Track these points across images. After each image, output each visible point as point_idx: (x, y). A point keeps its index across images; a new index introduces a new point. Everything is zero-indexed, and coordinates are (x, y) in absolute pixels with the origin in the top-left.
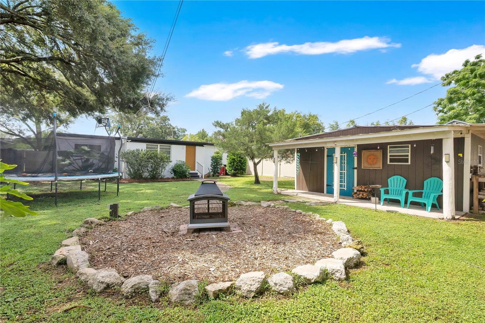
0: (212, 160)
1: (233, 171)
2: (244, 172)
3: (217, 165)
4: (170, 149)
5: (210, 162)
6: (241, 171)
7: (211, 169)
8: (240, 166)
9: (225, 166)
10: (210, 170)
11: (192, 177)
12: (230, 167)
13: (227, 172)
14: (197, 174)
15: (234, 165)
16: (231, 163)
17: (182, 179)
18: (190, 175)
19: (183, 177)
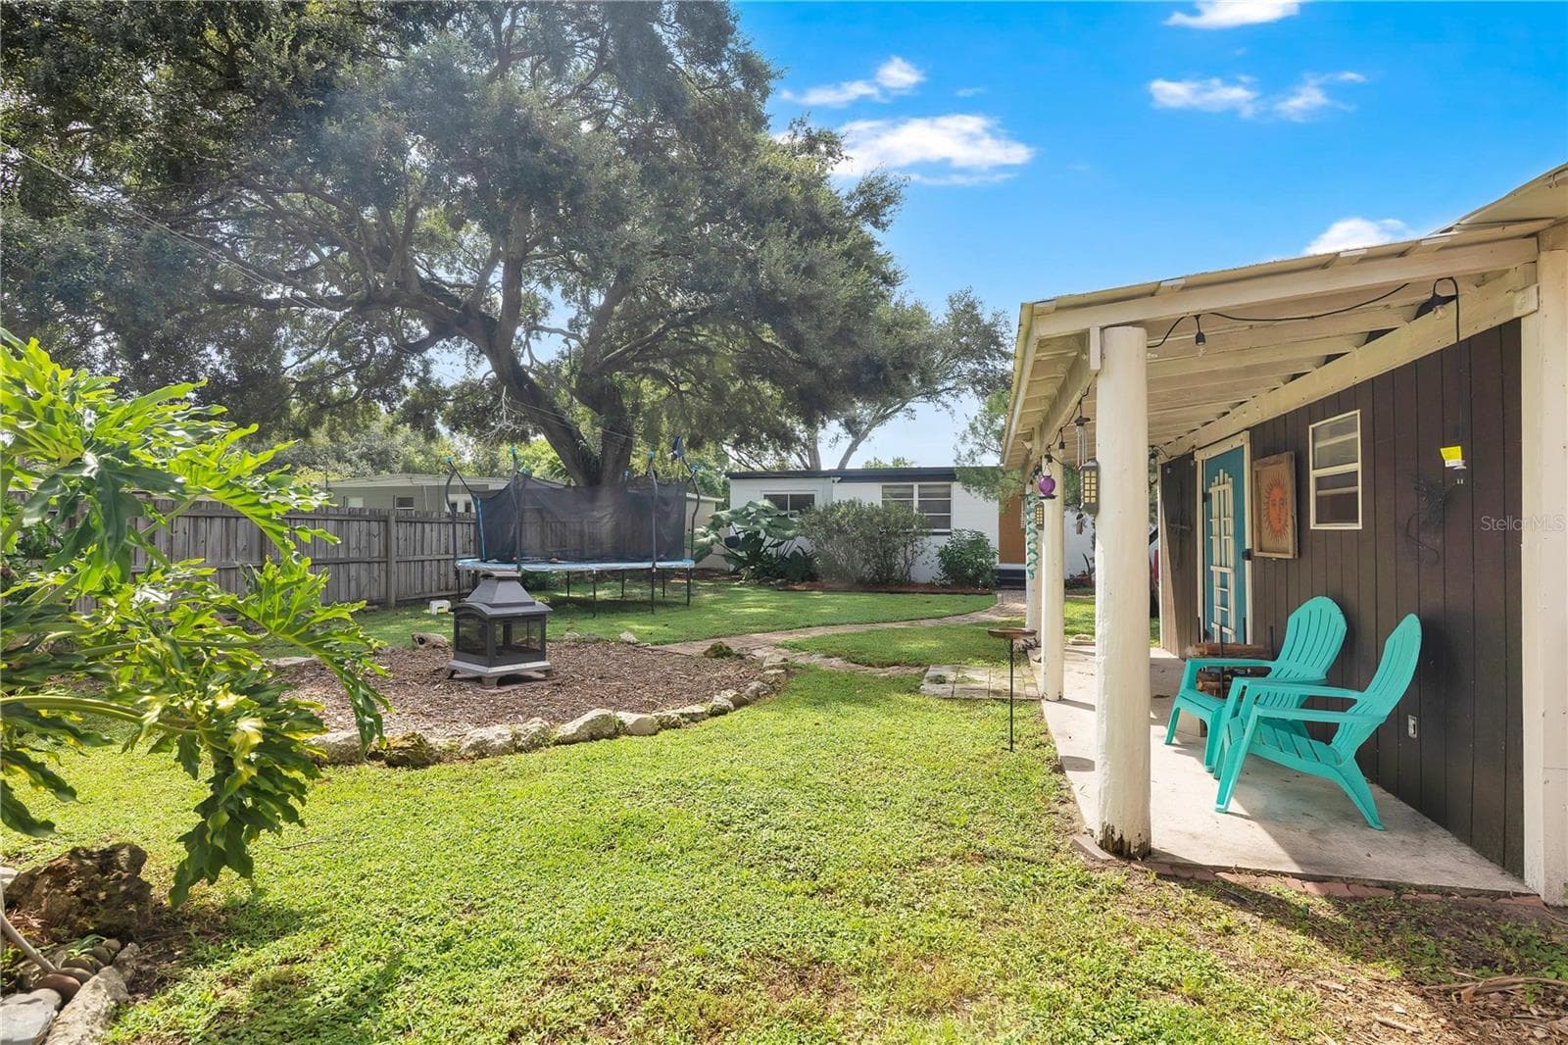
4: (948, 494)
11: (1002, 582)
17: (961, 588)
18: (997, 577)
19: (967, 582)
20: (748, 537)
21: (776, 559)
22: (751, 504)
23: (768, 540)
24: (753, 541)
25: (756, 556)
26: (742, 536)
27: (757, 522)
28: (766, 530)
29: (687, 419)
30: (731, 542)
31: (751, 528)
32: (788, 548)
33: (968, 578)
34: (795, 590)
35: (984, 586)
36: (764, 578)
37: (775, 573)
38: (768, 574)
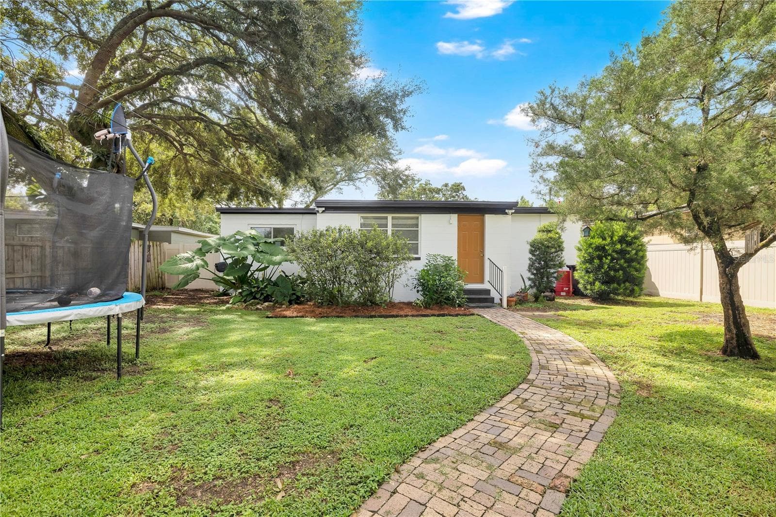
0: (532, 252)
1: (597, 284)
2: (636, 288)
3: (547, 266)
4: (417, 226)
5: (524, 258)
6: (627, 284)
7: (530, 279)
8: (622, 268)
9: (573, 268)
10: (526, 280)
11: (471, 300)
12: (587, 272)
13: (580, 286)
14: (488, 292)
15: (600, 266)
16: (590, 261)
17: (441, 308)
18: (466, 296)
19: (445, 302)
20: (236, 262)
21: (263, 281)
22: (238, 233)
23: (256, 265)
24: (240, 264)
25: (243, 280)
26: (229, 261)
27: (245, 248)
28: (253, 256)
29: (192, 178)
30: (220, 267)
31: (239, 253)
32: (273, 272)
33: (448, 299)
34: (286, 317)
35: (459, 306)
36: (251, 302)
37: (262, 297)
38: (255, 298)
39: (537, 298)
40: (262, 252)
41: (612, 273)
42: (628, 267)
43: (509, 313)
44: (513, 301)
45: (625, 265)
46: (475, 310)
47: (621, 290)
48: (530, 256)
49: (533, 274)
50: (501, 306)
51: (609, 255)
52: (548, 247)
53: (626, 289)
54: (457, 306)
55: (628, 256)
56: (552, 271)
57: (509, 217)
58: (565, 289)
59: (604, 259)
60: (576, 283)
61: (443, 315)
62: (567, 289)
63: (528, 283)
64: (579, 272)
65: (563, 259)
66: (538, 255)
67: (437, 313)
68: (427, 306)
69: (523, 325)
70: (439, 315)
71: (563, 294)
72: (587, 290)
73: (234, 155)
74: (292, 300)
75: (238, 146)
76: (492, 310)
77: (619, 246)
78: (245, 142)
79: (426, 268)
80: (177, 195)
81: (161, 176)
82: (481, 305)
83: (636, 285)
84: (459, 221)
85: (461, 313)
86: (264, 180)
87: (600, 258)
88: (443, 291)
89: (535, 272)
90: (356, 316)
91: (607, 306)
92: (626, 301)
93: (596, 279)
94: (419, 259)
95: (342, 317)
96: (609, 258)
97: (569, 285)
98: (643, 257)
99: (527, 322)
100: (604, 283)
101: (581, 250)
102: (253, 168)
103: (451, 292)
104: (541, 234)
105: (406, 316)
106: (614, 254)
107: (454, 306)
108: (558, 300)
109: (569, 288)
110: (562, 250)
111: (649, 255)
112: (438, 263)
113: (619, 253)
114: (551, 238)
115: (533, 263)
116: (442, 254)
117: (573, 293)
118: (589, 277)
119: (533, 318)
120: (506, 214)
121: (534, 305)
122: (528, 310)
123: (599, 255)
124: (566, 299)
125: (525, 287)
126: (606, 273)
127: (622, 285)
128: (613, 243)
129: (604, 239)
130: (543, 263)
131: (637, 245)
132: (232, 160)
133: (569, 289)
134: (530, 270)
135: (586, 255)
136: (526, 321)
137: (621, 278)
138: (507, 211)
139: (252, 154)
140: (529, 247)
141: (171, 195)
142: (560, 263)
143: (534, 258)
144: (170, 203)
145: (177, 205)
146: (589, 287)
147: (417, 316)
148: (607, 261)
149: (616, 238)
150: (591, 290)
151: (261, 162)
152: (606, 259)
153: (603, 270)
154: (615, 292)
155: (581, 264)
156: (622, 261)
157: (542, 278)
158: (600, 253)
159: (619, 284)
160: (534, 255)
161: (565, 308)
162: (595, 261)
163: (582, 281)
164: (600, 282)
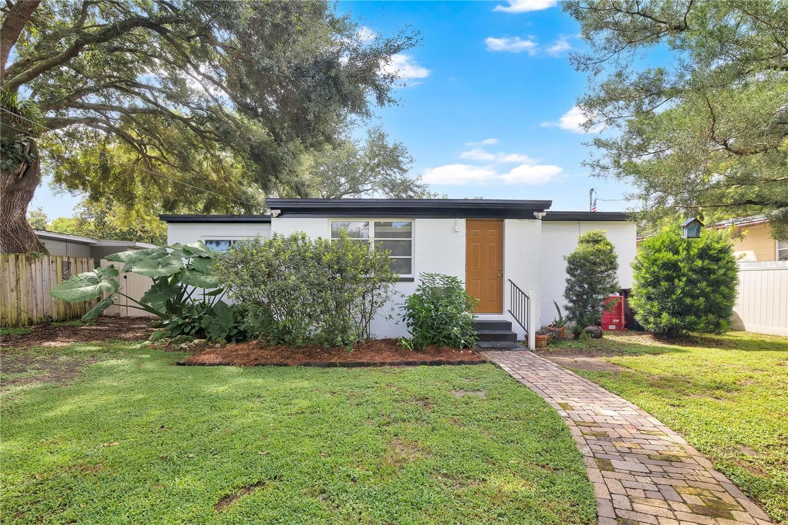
0: (570, 271)
1: (665, 316)
2: (722, 321)
3: (593, 290)
4: (409, 234)
5: (560, 279)
6: (711, 316)
7: (567, 308)
8: (703, 294)
9: (626, 293)
10: (562, 310)
11: (483, 338)
12: (649, 298)
13: (638, 318)
14: (508, 325)
15: (670, 291)
16: (655, 282)
17: (439, 352)
18: (476, 333)
19: (444, 342)
22: (175, 245)
33: (448, 337)
34: (204, 364)
35: (465, 347)
36: (177, 338)
37: (194, 331)
38: (183, 333)
39: (577, 335)
40: (193, 269)
41: (688, 301)
42: (713, 291)
43: (540, 359)
44: (544, 339)
45: (708, 289)
46: (489, 353)
47: (702, 325)
48: (568, 276)
49: (571, 301)
50: (527, 346)
51: (684, 275)
52: (595, 264)
53: (708, 323)
54: (461, 347)
55: (712, 277)
56: (601, 297)
57: (539, 223)
58: (614, 321)
59: (676, 280)
60: (630, 314)
61: (438, 363)
62: (618, 321)
63: (565, 313)
64: (635, 298)
65: (615, 281)
66: (579, 275)
67: (429, 359)
68: (417, 347)
69: (564, 386)
70: (432, 364)
71: (612, 327)
72: (650, 323)
73: (206, 158)
74: (232, 336)
75: (209, 148)
76: (513, 355)
77: (699, 263)
78: (217, 141)
79: (418, 293)
80: (146, 206)
81: (124, 184)
82: (498, 344)
83: (722, 317)
84: (468, 228)
85: (466, 359)
86: (244, 188)
87: (669, 279)
88: (441, 327)
89: (574, 298)
90: (307, 365)
91: (679, 347)
92: (705, 339)
93: (663, 309)
94: (412, 280)
95: (286, 365)
96: (684, 279)
97: (620, 315)
98: (733, 278)
99: (570, 379)
100: (673, 314)
101: (640, 269)
102: (230, 173)
103: (452, 329)
104: (585, 245)
105: (383, 364)
106: (690, 273)
107: (459, 349)
108: (609, 337)
109: (621, 319)
110: (615, 268)
111: (740, 275)
112: (437, 285)
113: (699, 273)
114: (599, 251)
115: (572, 287)
116: (442, 273)
117: (625, 326)
118: (652, 306)
119: (576, 368)
120: (535, 218)
121: (575, 345)
122: (565, 354)
123: (668, 275)
124: (617, 335)
125: (561, 318)
126: (679, 301)
127: (704, 318)
128: (689, 259)
129: (677, 252)
130: (586, 286)
131: (725, 262)
132: (205, 163)
133: (620, 321)
134: (567, 296)
135: (647, 276)
136: (567, 376)
137: (701, 307)
138: (535, 214)
139: (227, 156)
140: (566, 264)
141: (139, 206)
142: (611, 287)
143: (573, 279)
144: (138, 216)
145: (146, 218)
146: (652, 319)
147: (398, 364)
148: (681, 283)
149: (694, 251)
150: (655, 323)
151: (238, 166)
152: (680, 280)
153: (674, 297)
154: (691, 327)
155: (639, 288)
156: (705, 283)
157: (585, 307)
158: (670, 273)
159: (699, 317)
160: (573, 275)
161: (621, 350)
162: (662, 283)
163: (641, 312)
164: (668, 313)
